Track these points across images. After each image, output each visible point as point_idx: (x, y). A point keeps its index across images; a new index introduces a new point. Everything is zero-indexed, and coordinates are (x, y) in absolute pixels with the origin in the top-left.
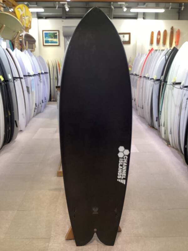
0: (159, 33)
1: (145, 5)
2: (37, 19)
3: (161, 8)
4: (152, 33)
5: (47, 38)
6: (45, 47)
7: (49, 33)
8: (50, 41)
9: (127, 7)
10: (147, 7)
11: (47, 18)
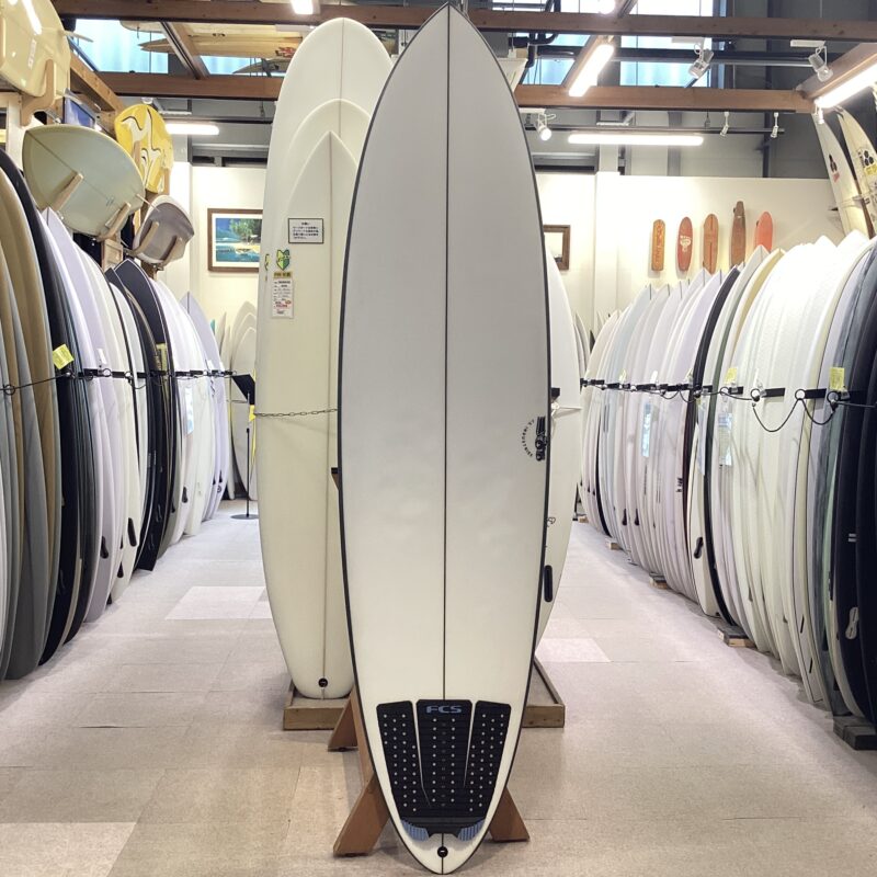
0: (686, 227)
1: (628, 118)
2: (188, 164)
3: (690, 131)
4: (659, 227)
5: (225, 239)
6: (216, 274)
9: (554, 128)
10: (634, 129)
11: (227, 161)
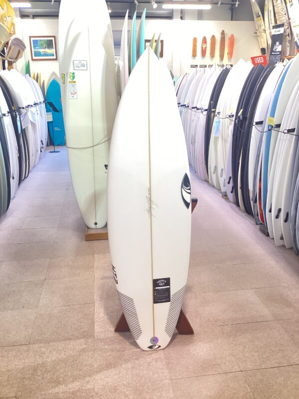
0: (204, 40)
2: (20, 18)
3: (206, 3)
4: (195, 40)
5: (37, 48)
6: (35, 62)
7: (41, 40)
8: (42, 53)
11: (35, 16)
